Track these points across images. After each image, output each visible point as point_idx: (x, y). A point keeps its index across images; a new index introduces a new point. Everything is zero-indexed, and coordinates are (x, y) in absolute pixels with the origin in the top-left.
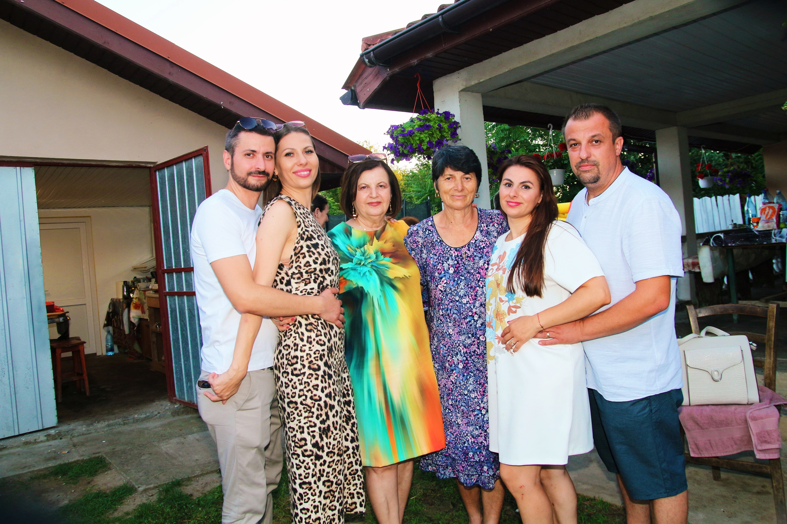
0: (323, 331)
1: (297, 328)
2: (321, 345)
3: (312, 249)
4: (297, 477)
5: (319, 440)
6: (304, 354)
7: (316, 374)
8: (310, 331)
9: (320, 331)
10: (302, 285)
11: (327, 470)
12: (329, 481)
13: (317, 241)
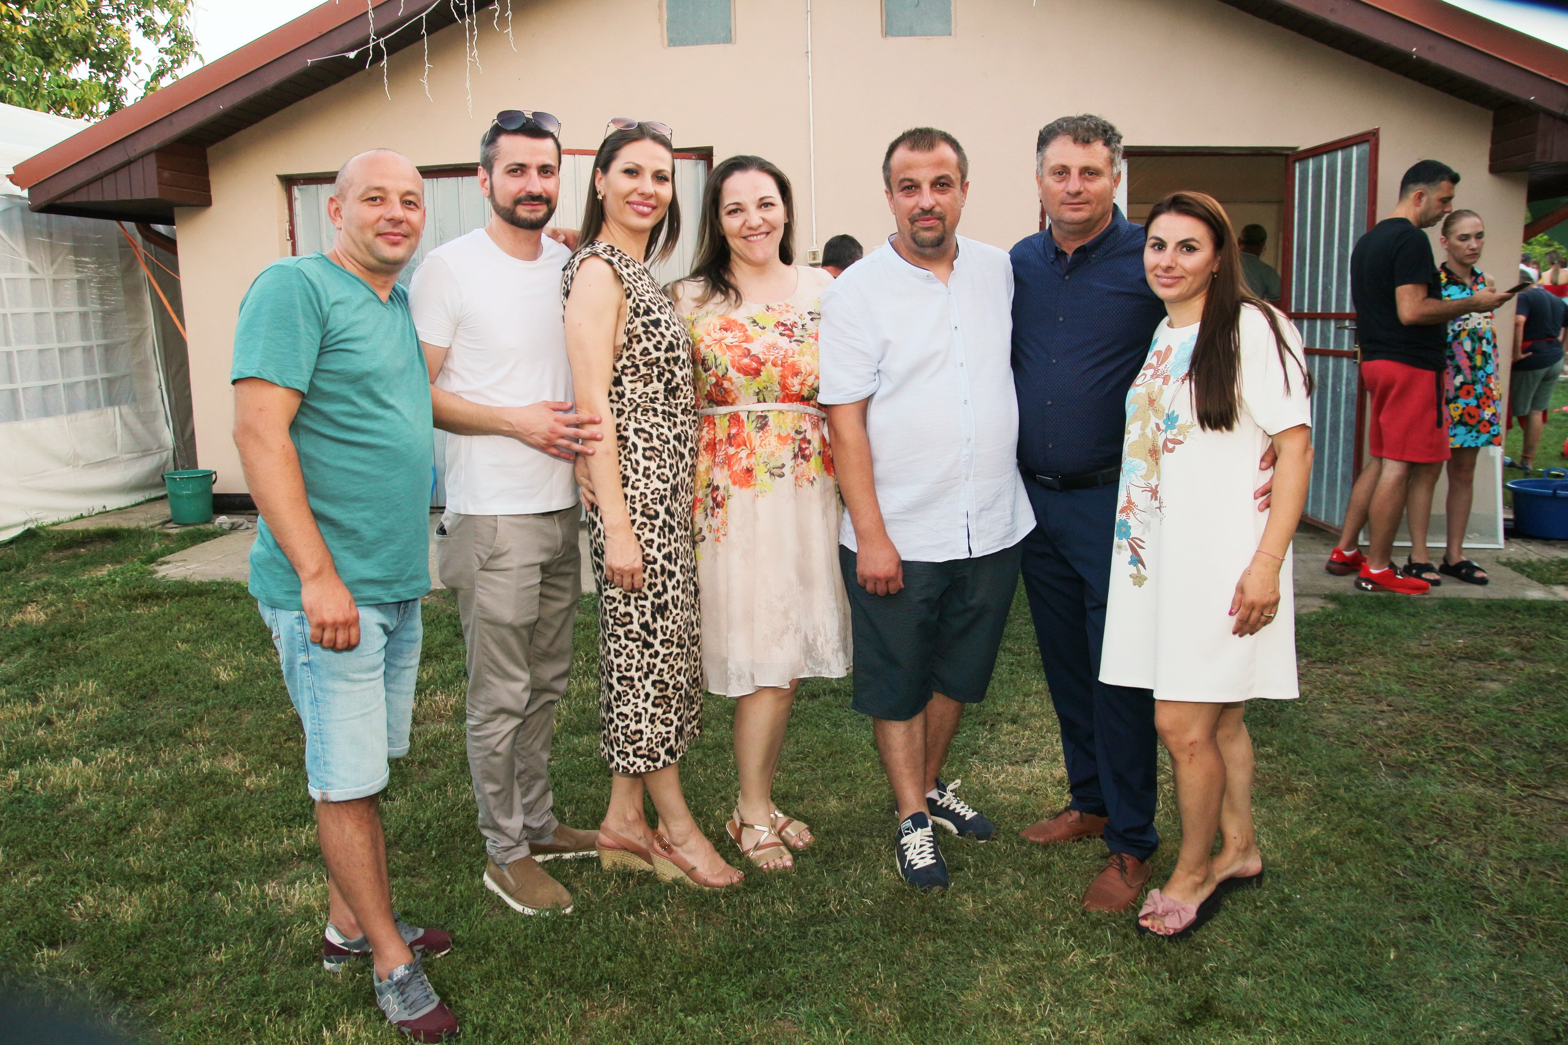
0: (669, 461)
1: (630, 452)
2: (664, 482)
3: (652, 329)
4: (615, 667)
5: (650, 621)
6: (637, 493)
7: (652, 524)
8: (649, 459)
9: (665, 461)
10: (640, 385)
11: (660, 665)
12: (662, 682)
13: (658, 315)
